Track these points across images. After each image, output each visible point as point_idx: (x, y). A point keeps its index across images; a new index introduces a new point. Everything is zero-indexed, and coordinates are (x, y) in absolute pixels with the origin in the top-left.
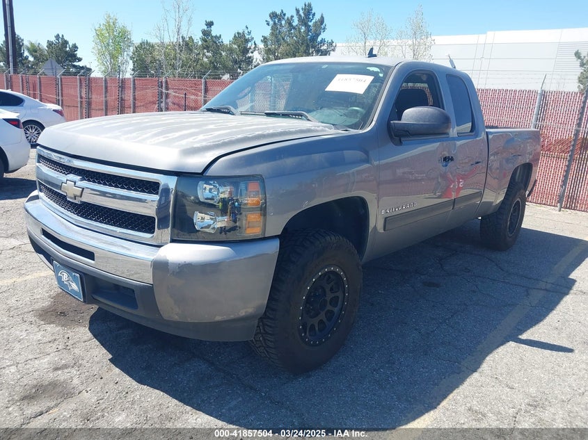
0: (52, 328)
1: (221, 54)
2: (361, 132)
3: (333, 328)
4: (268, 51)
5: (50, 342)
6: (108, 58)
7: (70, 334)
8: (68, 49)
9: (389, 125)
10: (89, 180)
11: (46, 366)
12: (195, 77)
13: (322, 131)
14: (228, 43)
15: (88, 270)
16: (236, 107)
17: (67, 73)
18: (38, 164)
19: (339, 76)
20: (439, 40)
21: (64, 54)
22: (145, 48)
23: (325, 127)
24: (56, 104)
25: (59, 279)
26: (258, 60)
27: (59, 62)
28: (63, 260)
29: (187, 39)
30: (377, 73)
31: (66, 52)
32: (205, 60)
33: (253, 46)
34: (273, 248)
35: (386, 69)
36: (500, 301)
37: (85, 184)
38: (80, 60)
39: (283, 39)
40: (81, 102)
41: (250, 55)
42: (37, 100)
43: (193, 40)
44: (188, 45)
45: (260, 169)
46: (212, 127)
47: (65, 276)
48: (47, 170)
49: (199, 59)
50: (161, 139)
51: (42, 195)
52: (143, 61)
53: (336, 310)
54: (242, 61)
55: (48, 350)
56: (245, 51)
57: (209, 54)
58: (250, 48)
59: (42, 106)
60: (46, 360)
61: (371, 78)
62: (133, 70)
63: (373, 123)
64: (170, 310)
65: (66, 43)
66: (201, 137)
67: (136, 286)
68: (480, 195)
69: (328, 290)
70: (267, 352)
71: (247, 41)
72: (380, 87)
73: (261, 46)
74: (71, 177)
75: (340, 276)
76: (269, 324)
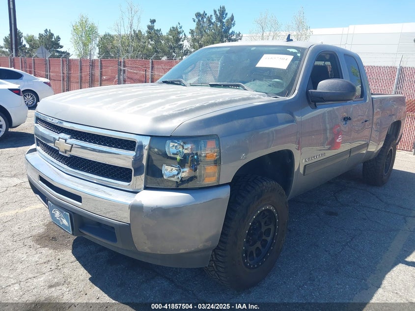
0: (46, 251)
1: (161, 42)
2: (288, 98)
3: (267, 253)
4: (194, 40)
5: (45, 263)
6: (82, 46)
7: (60, 256)
8: (53, 39)
9: (307, 93)
10: (77, 139)
11: (42, 284)
12: (142, 59)
13: (259, 98)
14: (166, 34)
15: (76, 210)
16: (186, 80)
17: (53, 56)
18: (36, 125)
19: (265, 56)
20: (316, 31)
21: (50, 42)
22: (108, 38)
23: (260, 95)
24: (45, 78)
25: (53, 215)
26: (187, 47)
27: (47, 48)
28: (56, 201)
29: (137, 32)
30: (295, 53)
31: (52, 41)
32: (150, 46)
33: (184, 36)
34: (225, 193)
35: (302, 50)
36: (386, 227)
37: (74, 141)
38: (62, 47)
39: (205, 31)
40: (63, 77)
41: (181, 43)
42: (33, 75)
43: (141, 33)
44: (138, 36)
45: (216, 129)
46: (174, 97)
47: (57, 214)
48: (42, 129)
49: (145, 46)
50: (136, 108)
51: (39, 148)
52: (105, 47)
53: (269, 239)
54: (175, 47)
55: (44, 270)
56: (178, 40)
57: (153, 42)
58: (181, 38)
59: (37, 79)
60: (42, 279)
61: (291, 57)
62: (99, 54)
63: (296, 91)
64: (143, 244)
65: (52, 35)
66: (167, 106)
67: (116, 225)
68: (367, 145)
69: (263, 224)
70: (218, 275)
71: (179, 33)
72: (299, 64)
73: (189, 36)
74: (63, 135)
75: (273, 212)
76: (220, 254)
